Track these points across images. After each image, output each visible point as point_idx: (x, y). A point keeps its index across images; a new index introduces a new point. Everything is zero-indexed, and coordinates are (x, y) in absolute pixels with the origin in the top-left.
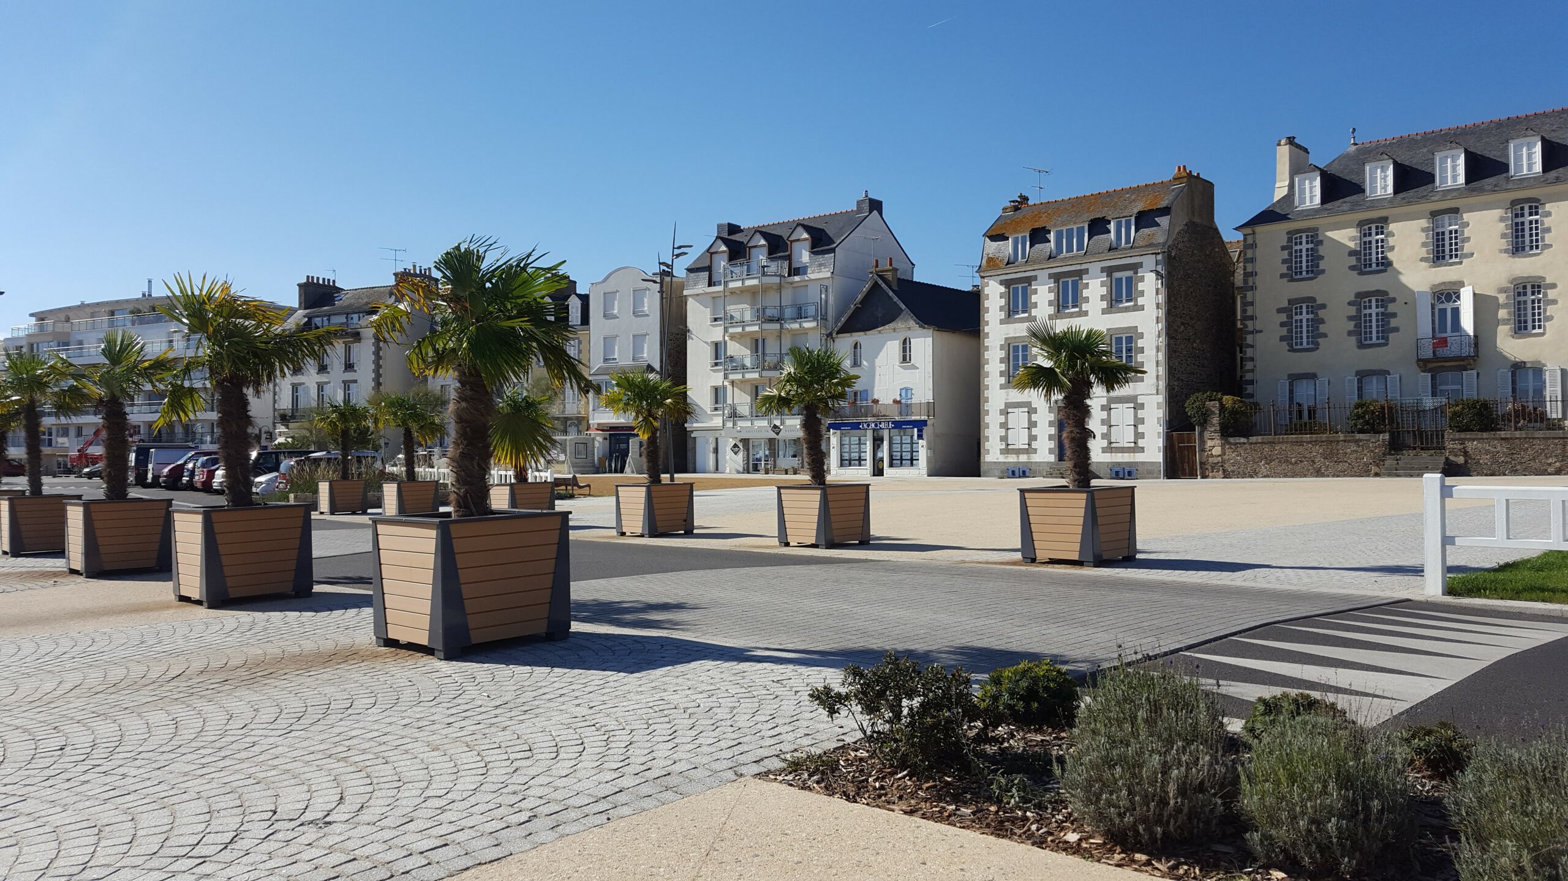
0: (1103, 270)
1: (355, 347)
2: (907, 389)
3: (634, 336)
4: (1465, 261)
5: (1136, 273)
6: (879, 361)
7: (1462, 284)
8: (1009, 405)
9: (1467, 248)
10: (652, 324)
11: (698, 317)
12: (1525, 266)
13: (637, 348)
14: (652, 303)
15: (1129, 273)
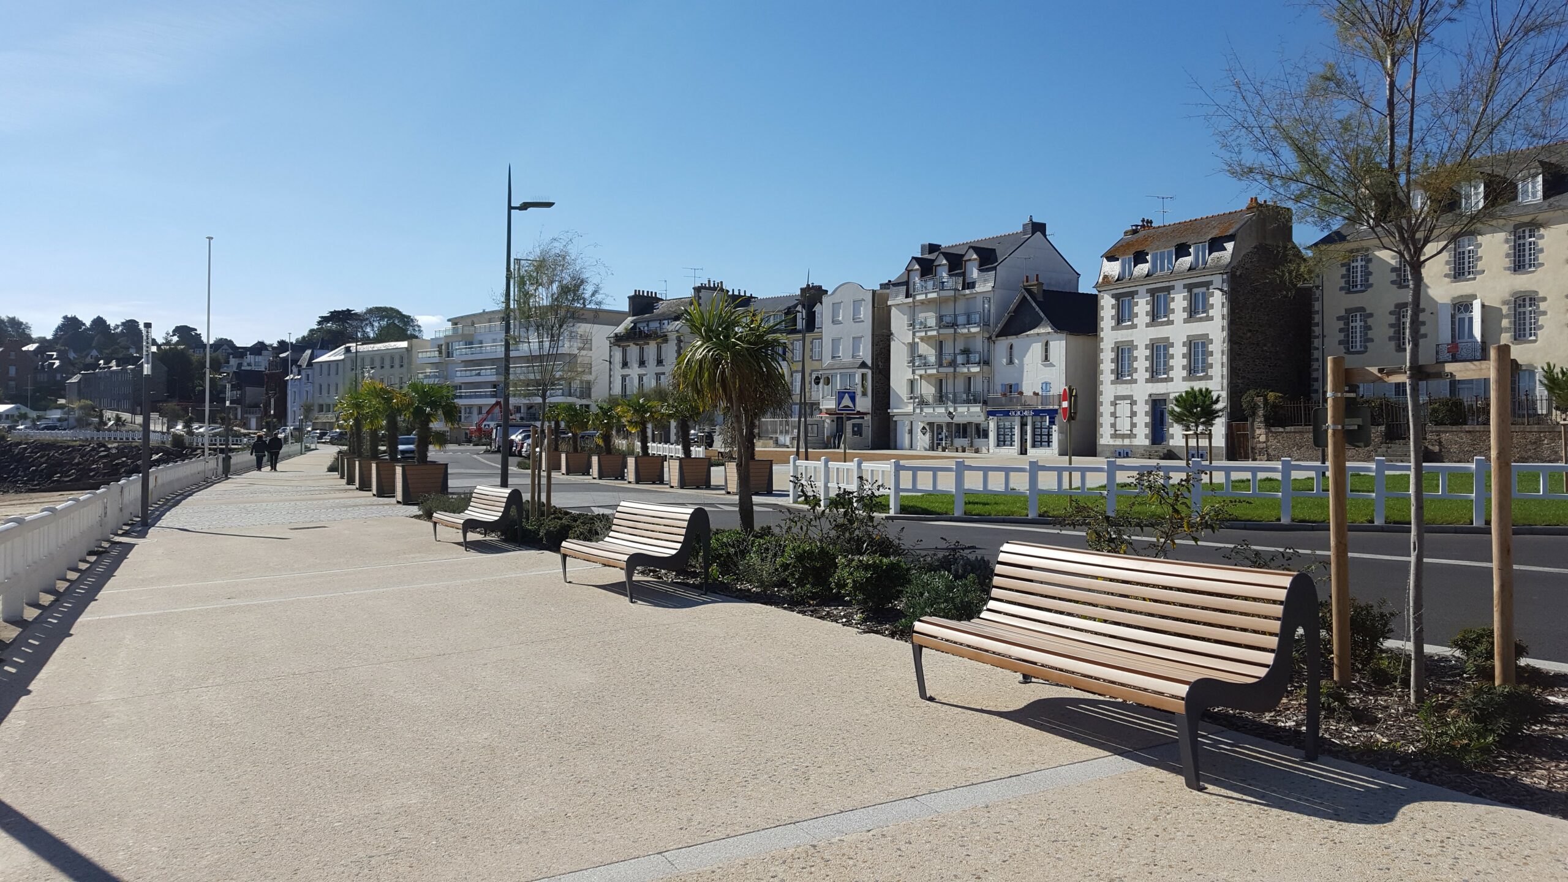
0: (1185, 286)
1: (664, 346)
2: (1046, 383)
3: (853, 338)
4: (1478, 277)
5: (1208, 289)
6: (1027, 359)
7: (1475, 297)
8: (1117, 398)
9: (1480, 265)
10: (865, 329)
11: (899, 323)
12: (1523, 282)
13: (856, 348)
14: (866, 312)
15: (1204, 289)
